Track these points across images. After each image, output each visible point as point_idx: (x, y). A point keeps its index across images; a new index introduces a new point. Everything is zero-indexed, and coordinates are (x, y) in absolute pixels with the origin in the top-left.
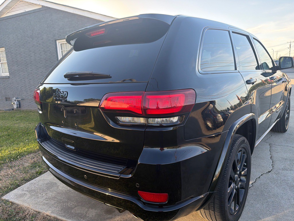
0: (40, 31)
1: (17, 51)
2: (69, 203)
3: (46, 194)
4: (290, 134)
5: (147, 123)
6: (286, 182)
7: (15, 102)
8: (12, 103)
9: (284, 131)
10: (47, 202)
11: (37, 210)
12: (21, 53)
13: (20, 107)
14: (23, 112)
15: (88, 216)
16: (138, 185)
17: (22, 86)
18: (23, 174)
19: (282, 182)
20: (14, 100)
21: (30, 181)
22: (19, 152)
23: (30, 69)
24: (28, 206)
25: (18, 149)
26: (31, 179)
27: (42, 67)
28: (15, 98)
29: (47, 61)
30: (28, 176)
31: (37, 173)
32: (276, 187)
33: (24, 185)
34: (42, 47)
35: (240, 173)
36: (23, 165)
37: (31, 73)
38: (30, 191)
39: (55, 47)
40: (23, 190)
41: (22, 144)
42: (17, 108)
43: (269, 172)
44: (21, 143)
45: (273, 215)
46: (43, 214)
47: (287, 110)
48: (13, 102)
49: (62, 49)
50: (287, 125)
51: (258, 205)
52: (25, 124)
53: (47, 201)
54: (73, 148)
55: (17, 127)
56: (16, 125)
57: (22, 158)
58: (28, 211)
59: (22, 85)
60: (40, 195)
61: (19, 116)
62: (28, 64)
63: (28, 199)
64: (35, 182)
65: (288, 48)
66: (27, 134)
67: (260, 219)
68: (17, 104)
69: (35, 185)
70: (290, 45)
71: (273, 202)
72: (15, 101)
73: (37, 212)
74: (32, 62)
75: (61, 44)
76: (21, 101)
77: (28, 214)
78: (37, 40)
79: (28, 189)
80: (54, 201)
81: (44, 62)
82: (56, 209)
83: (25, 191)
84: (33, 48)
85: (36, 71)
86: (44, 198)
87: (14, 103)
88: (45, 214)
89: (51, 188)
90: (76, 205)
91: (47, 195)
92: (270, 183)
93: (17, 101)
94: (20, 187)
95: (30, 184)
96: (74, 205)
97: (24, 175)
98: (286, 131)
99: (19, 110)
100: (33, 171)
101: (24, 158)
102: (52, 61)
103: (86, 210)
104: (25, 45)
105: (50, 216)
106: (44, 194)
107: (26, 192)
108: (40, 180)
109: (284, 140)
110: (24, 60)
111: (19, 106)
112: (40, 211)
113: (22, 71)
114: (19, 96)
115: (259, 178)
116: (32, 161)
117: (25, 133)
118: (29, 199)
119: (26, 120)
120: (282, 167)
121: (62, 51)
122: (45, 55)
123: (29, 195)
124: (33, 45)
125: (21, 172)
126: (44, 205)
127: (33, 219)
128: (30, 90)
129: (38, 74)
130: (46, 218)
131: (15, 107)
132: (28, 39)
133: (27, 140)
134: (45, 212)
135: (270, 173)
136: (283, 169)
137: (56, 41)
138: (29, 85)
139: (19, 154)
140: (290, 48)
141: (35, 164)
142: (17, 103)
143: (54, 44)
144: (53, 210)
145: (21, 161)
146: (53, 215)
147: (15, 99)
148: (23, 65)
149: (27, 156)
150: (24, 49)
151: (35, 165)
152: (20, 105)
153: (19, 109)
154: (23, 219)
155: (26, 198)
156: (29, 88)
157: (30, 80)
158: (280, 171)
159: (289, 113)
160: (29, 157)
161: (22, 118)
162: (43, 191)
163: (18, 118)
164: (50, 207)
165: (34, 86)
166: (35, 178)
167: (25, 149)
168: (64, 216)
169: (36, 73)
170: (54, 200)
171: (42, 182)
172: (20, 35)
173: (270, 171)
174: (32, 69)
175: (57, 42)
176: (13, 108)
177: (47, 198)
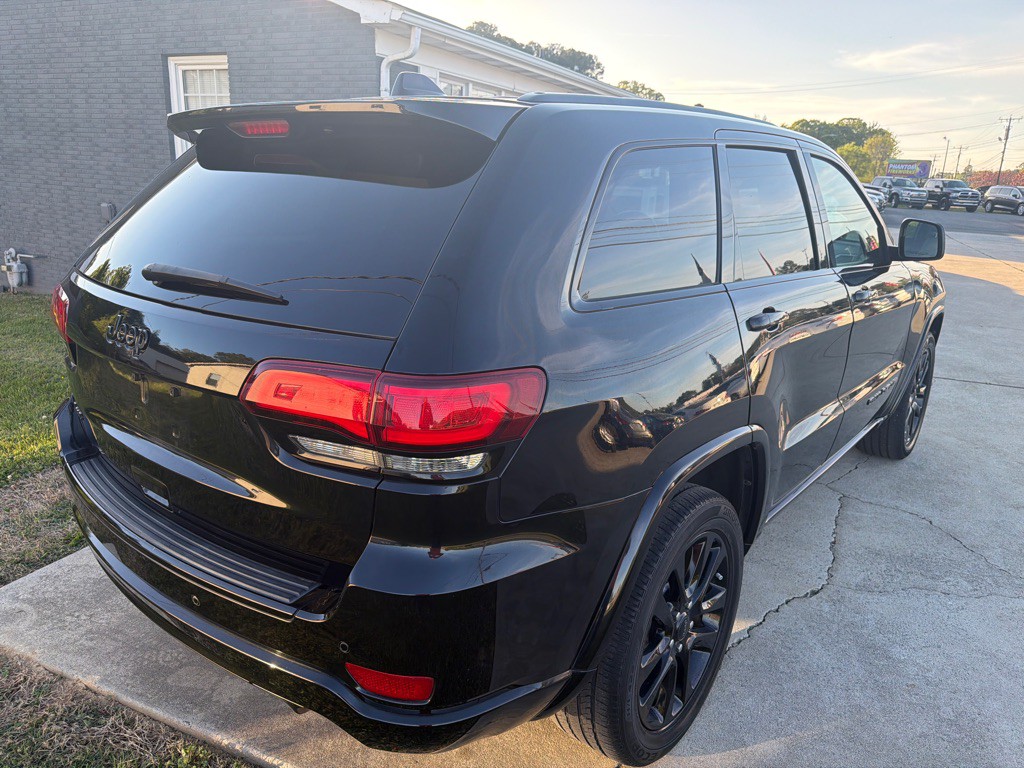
0: (109, 16)
1: (22, 81)
2: (162, 653)
3: (91, 616)
4: (916, 468)
5: (383, 466)
6: (857, 631)
7: (15, 265)
8: (4, 268)
9: (901, 453)
10: (91, 644)
11: (57, 669)
12: (40, 91)
13: (30, 282)
14: (42, 303)
15: (218, 701)
16: (344, 647)
17: (40, 211)
18: (22, 539)
19: (842, 632)
20: (9, 257)
21: (42, 566)
22: (12, 459)
23: (71, 152)
24: (29, 654)
25: (12, 447)
26: (47, 560)
27: (114, 150)
28: (12, 250)
29: (131, 127)
30: (36, 548)
31: (67, 541)
32: (819, 647)
33: (20, 580)
34: (116, 75)
35: (698, 606)
36: (22, 506)
37: (74, 167)
38: (39, 603)
39: (161, 80)
40: (16, 599)
41: (25, 428)
42: (20, 284)
43: (814, 593)
44: (22, 426)
45: (786, 735)
46: (74, 684)
47: (919, 388)
48: (4, 264)
49: (185, 91)
50: (912, 436)
51: (750, 701)
52: (43, 354)
53: (92, 640)
54: (166, 502)
55: (13, 363)
56: (13, 355)
57: (21, 482)
58: (25, 671)
59: (40, 207)
60: (69, 618)
61: (26, 317)
62: (62, 133)
63: (31, 628)
64: (59, 572)
65: (1000, 139)
66: (49, 390)
67: (744, 745)
68: (21, 273)
69: (57, 583)
70: (1008, 130)
71: (796, 693)
72: (15, 259)
73: (55, 675)
74: (77, 126)
75: (184, 72)
76: (34, 264)
77: (25, 679)
78: (99, 48)
79: (32, 593)
80: (113, 643)
81: (122, 131)
82: (118, 670)
83: (24, 601)
84: (82, 75)
85: (92, 159)
86: (82, 630)
87: (9, 268)
88: (79, 684)
89: (110, 598)
90: (184, 661)
91: (93, 619)
92: (807, 631)
93: (19, 261)
94: (7, 587)
95: (41, 578)
96: (178, 661)
97: (24, 545)
98: (907, 454)
99: (26, 294)
100: (56, 533)
101: (29, 482)
102: (149, 132)
103: (215, 679)
104: (53, 60)
105: (95, 693)
106: (85, 618)
107: (25, 606)
108: (77, 566)
109: (890, 487)
110: (48, 115)
111: (29, 278)
112: (65, 672)
113: (41, 157)
114: (30, 245)
115: (777, 611)
116: (56, 497)
117: (38, 386)
118: (32, 632)
119: (49, 337)
120: (858, 580)
121: (186, 98)
122: (124, 106)
123: (35, 617)
124: (81, 65)
125: (13, 534)
126: (79, 653)
127: (41, 698)
128: (67, 226)
129: (98, 173)
130: (82, 697)
131: (13, 280)
132: (65, 40)
133: (44, 417)
134: (80, 677)
135: (814, 598)
136: (859, 588)
137: (165, 57)
138: (64, 209)
139: (14, 467)
140: (1007, 139)
141: (64, 508)
142: (19, 267)
143: (158, 68)
144: (108, 672)
145: (18, 491)
146: (106, 690)
147: (13, 255)
148: (45, 135)
149: (40, 476)
150: (51, 76)
151: (63, 511)
152: (30, 274)
153: (27, 289)
154: (8, 695)
155: (22, 627)
156: (65, 217)
157: (70, 192)
158: (849, 593)
159: (925, 397)
160: (47, 481)
161: (36, 326)
162: (83, 605)
163: (20, 324)
164: (99, 662)
165: (82, 214)
166: (60, 557)
167: (37, 449)
168: (141, 695)
169: (91, 168)
170: (115, 640)
171: (81, 575)
172: (34, 21)
173: (818, 592)
174: (76, 153)
175: (172, 61)
176: (6, 286)
177: (91, 631)
